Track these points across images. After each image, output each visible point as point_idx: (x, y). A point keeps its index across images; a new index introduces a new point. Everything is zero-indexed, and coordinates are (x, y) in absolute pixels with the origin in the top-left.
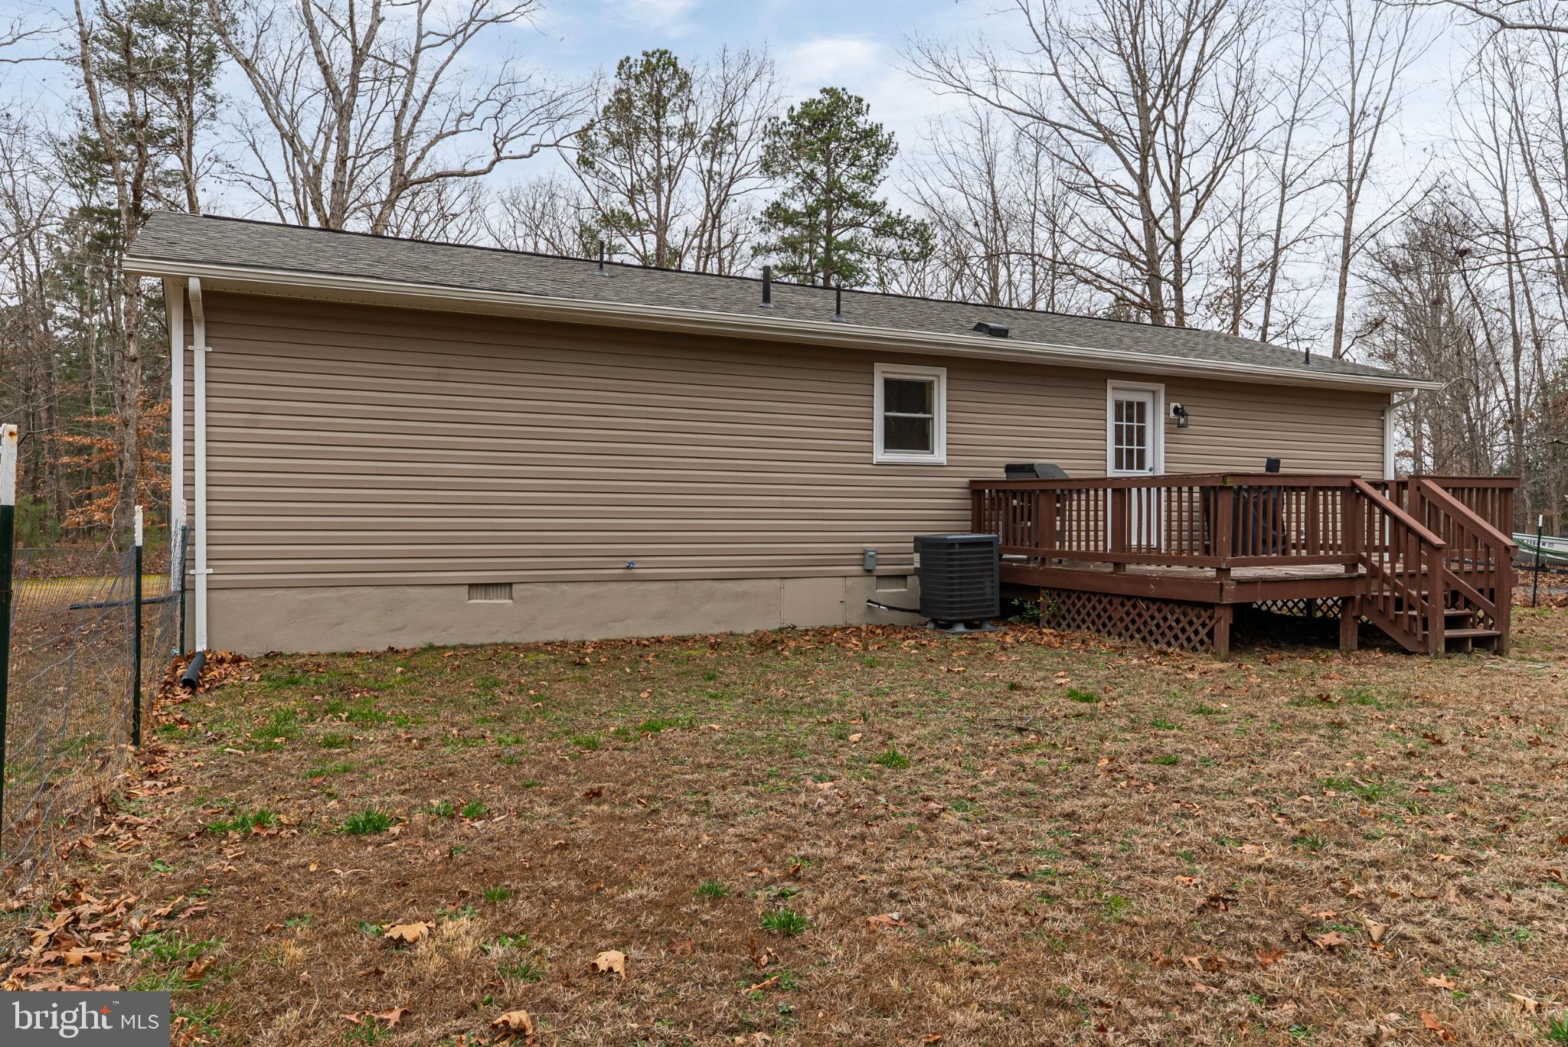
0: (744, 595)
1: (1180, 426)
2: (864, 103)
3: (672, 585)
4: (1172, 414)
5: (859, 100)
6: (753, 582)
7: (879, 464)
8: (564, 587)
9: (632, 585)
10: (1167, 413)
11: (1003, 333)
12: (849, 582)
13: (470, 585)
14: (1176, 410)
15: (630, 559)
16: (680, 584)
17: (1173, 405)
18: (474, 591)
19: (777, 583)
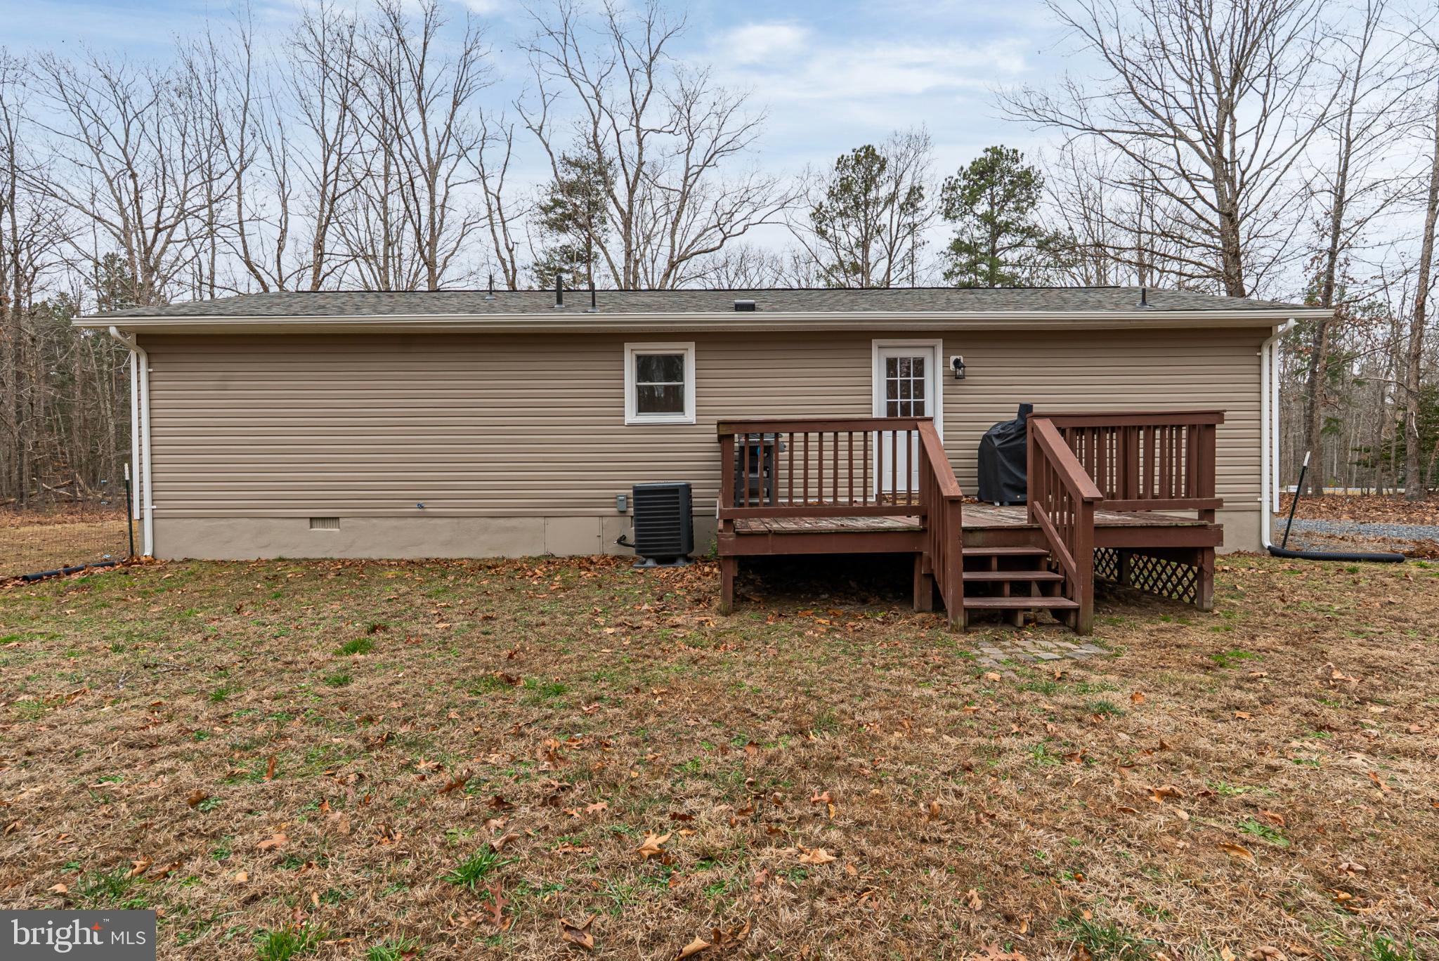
0: (514, 529)
1: (957, 377)
2: (1019, 154)
3: (455, 520)
4: (952, 367)
5: (1015, 151)
6: (521, 519)
7: (630, 425)
8: (375, 521)
9: (424, 520)
10: (946, 365)
11: (751, 307)
12: (605, 520)
13: (311, 519)
14: (957, 363)
15: (421, 502)
16: (461, 520)
17: (953, 358)
18: (315, 522)
19: (541, 520)
